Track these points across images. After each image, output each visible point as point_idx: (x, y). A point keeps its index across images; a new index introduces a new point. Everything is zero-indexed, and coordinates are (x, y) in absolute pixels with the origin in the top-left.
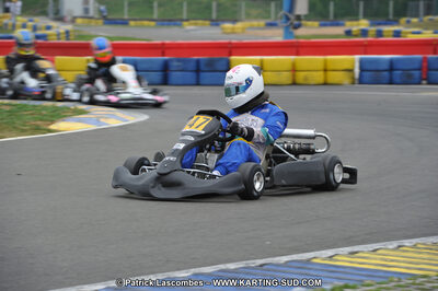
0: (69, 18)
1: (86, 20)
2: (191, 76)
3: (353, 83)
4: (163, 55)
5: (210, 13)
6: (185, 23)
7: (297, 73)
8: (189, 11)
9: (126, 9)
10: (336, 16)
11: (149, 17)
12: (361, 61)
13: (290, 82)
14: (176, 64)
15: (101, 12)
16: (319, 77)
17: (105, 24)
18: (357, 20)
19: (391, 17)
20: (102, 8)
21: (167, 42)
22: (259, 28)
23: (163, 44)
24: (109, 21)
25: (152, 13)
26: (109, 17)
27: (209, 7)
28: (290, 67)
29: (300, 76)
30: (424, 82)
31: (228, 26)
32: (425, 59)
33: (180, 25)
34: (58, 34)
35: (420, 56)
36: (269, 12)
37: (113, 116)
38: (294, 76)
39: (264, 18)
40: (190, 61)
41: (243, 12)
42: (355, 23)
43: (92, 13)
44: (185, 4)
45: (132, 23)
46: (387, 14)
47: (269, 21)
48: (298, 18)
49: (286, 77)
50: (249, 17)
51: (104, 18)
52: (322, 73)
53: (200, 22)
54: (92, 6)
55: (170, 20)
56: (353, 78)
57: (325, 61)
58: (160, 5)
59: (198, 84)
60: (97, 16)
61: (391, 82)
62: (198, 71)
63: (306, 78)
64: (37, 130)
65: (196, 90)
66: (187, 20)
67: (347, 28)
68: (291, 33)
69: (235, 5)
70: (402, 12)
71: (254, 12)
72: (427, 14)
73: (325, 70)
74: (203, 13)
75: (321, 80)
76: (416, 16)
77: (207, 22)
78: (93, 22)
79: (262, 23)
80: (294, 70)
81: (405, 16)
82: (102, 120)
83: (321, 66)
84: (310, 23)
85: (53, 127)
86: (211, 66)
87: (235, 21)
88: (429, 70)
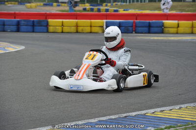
2: (30, 28)
3: (103, 33)
6: (6, 3)
7: (79, 27)
12: (106, 23)
13: (75, 31)
14: (23, 22)
16: (88, 29)
19: (99, 2)
21: (17, 12)
22: (40, 6)
23: (15, 13)
28: (75, 25)
29: (80, 29)
30: (134, 32)
31: (28, 5)
32: (134, 22)
33: (4, 4)
35: (132, 21)
37: (10, 47)
38: (77, 29)
39: (42, 2)
40: (30, 21)
46: (97, 1)
47: (45, 3)
49: (73, 29)
50: (35, 1)
52: (89, 28)
53: (13, 2)
56: (103, 30)
57: (91, 22)
59: (33, 32)
62: (33, 26)
63: (82, 30)
72: (115, 1)
73: (91, 27)
75: (89, 31)
76: (110, 2)
77: (17, 3)
79: (42, 4)
80: (77, 26)
81: (105, 2)
82: (6, 48)
83: (89, 25)
86: (40, 24)
87: (29, 3)
88: (136, 27)
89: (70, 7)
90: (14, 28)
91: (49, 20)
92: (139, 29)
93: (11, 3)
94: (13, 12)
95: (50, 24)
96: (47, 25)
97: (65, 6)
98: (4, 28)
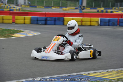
0: (20, 5)
2: (53, 22)
3: (98, 25)
4: (45, 16)
5: (60, 5)
7: (83, 22)
8: (54, 4)
10: (95, 6)
12: (101, 19)
13: (81, 25)
14: (49, 19)
15: (29, 3)
16: (89, 23)
17: (30, 7)
19: (110, 7)
20: (29, 2)
22: (73, 9)
23: (46, 13)
24: (31, 6)
25: (43, 4)
27: (59, 3)
28: (81, 20)
29: (84, 23)
30: (118, 26)
31: (64, 8)
32: (118, 19)
33: (51, 8)
34: (17, 10)
35: (117, 18)
36: (76, 5)
37: (31, 33)
38: (82, 23)
39: (75, 6)
40: (53, 18)
41: (69, 5)
42: (100, 8)
43: (26, 4)
44: (53, 2)
45: (38, 7)
46: (109, 6)
48: (84, 7)
51: (30, 5)
52: (90, 22)
53: (57, 7)
54: (27, 2)
55: (48, 6)
56: (98, 24)
57: (91, 19)
58: (46, 2)
59: (55, 24)
60: (28, 5)
61: (109, 25)
62: (55, 21)
63: (85, 24)
64: (9, 36)
65: (54, 26)
66: (53, 7)
67: (98, 10)
68: (81, 11)
69: (67, 3)
71: (72, 5)
72: (120, 6)
73: (91, 22)
74: (57, 5)
76: (117, 7)
77: (59, 7)
80: (82, 21)
81: (114, 7)
82: (27, 34)
84: (87, 8)
85: (13, 35)
86: (59, 20)
87: (66, 7)
88: (120, 22)
90: (43, 22)
91: (65, 17)
92: (121, 24)
93: (55, 8)
95: (65, 20)
96: (63, 21)
97: (88, 9)
98: (37, 22)
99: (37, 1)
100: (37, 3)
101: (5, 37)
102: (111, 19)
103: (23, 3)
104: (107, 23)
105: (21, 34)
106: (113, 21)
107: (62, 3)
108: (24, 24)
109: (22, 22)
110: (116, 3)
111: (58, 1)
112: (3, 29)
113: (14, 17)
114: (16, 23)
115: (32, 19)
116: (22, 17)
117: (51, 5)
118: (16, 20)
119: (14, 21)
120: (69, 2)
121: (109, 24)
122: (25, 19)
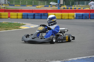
0: (1, 4)
1: (5, 5)
2: (40, 17)
3: (74, 19)
5: (32, 4)
6: (27, 6)
8: (28, 3)
9: (14, 2)
11: (19, 4)
13: (61, 18)
15: (8, 3)
16: (67, 17)
18: (64, 6)
19: (71, 5)
20: (9, 2)
21: (33, 10)
25: (19, 3)
26: (10, 4)
27: (32, 2)
28: (61, 15)
29: (63, 17)
30: (89, 19)
34: (3, 8)
35: (88, 13)
37: (32, 25)
38: (62, 17)
40: (39, 14)
41: (39, 4)
43: (6, 3)
44: (27, 1)
45: (15, 5)
47: (45, 5)
49: (60, 17)
50: (40, 5)
51: (9, 4)
52: (68, 17)
53: (30, 5)
54: (6, 1)
55: (23, 5)
56: (74, 18)
58: (21, 2)
59: (41, 19)
60: (7, 4)
61: (82, 19)
63: (64, 18)
64: (18, 28)
66: (27, 5)
69: (37, 2)
70: (73, 4)
71: (42, 3)
72: (78, 4)
73: (68, 16)
74: (30, 4)
75: (67, 18)
76: (76, 5)
77: (32, 6)
78: (7, 5)
79: (43, 6)
80: (62, 16)
82: (30, 26)
83: (68, 15)
86: (44, 15)
87: (38, 5)
88: (90, 16)
89: (58, 7)
90: (32, 17)
91: (49, 13)
92: (92, 17)
93: (29, 6)
94: (32, 10)
96: (48, 15)
98: (27, 17)
99: (15, 1)
100: (15, 3)
101: (15, 29)
102: (84, 14)
103: (3, 3)
104: (81, 17)
105: (26, 26)
106: (86, 15)
107: (34, 2)
108: (17, 18)
109: (16, 17)
110: (75, 2)
111: (31, 1)
112: (9, 23)
113: (9, 14)
114: (11, 18)
115: (23, 15)
116: (15, 13)
117: (25, 4)
118: (11, 16)
119: (10, 16)
120: (39, 2)
121: (82, 17)
122: (18, 15)
